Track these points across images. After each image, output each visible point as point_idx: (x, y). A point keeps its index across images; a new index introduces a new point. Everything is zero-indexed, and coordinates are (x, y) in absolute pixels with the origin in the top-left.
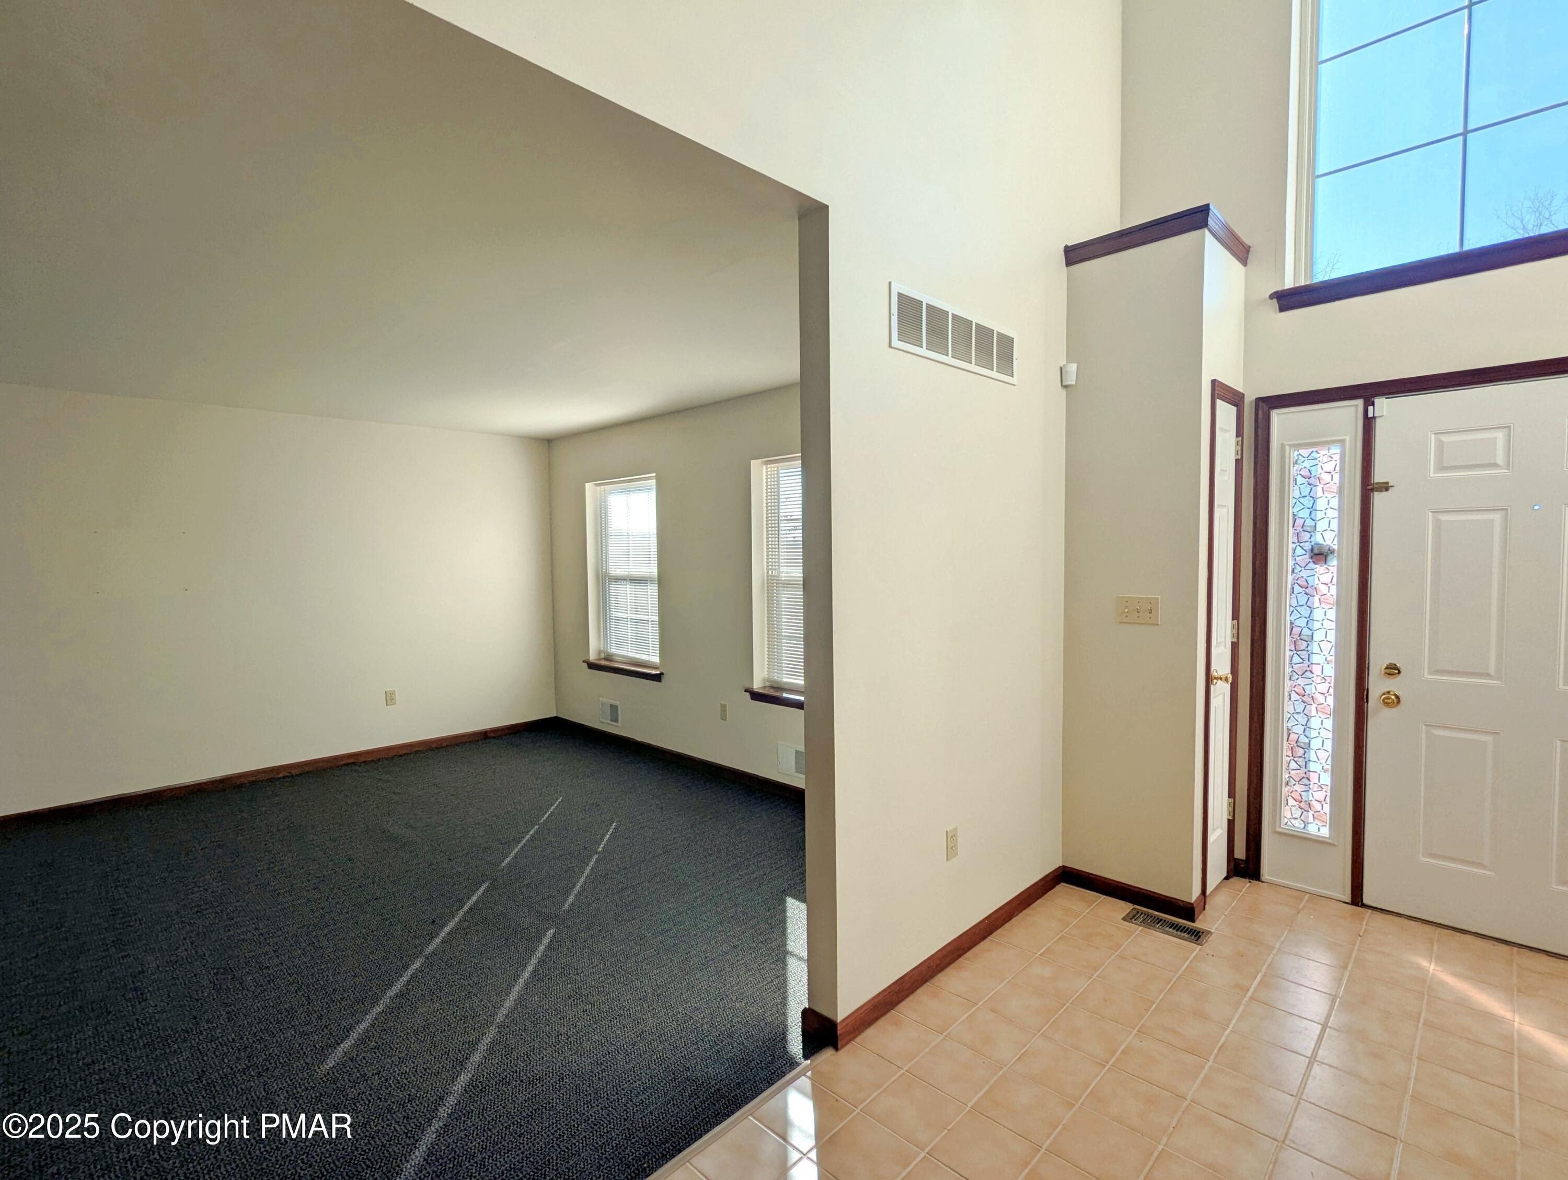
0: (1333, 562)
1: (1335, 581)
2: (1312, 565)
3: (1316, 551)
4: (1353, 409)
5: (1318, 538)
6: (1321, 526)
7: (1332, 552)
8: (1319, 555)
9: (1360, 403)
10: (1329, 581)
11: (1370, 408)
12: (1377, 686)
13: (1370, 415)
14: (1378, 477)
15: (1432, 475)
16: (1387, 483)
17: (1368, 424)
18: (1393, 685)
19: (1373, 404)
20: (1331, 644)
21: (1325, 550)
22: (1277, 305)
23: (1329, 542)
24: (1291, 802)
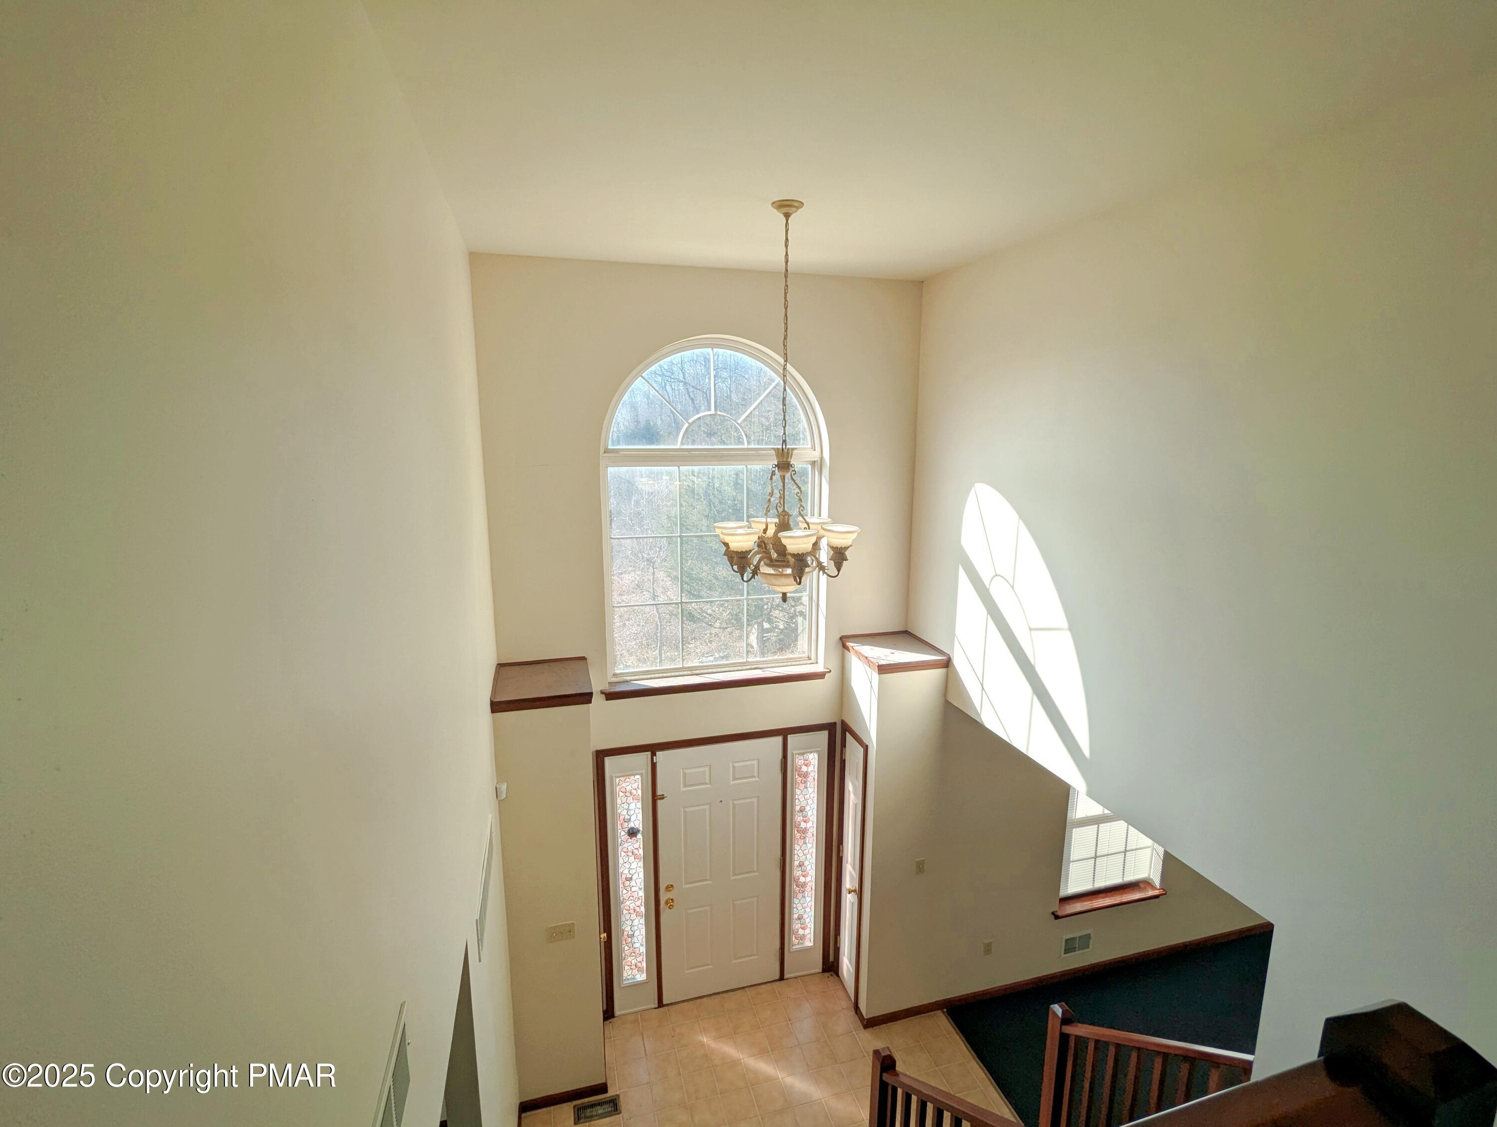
0: (639, 836)
1: (641, 846)
2: (630, 840)
3: (631, 832)
4: (646, 756)
5: (632, 825)
6: (633, 818)
7: (638, 831)
8: (632, 833)
9: (649, 753)
10: (638, 847)
11: (655, 757)
12: (663, 898)
13: (655, 761)
14: (659, 792)
15: (682, 789)
16: (663, 795)
17: (654, 766)
18: (670, 895)
19: (655, 755)
20: (641, 880)
21: (635, 831)
22: (605, 697)
23: (637, 826)
24: (627, 967)
